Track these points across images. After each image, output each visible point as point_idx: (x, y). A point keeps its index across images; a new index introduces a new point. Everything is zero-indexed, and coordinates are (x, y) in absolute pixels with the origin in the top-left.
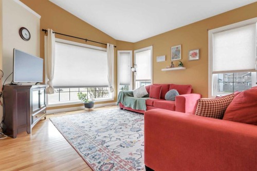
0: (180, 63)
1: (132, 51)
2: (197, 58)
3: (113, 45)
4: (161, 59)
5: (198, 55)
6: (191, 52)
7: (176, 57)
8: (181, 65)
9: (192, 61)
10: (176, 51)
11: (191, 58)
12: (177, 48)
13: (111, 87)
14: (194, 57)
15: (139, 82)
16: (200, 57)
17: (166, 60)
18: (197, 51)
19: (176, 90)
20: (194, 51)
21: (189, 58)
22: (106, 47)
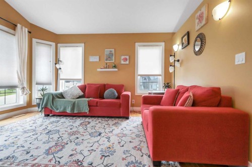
0: (114, 65)
1: (54, 43)
2: (127, 62)
3: (27, 30)
4: (94, 59)
5: (128, 60)
6: (123, 57)
7: (109, 59)
8: (115, 67)
9: (123, 64)
10: (110, 54)
11: (123, 62)
12: (111, 51)
13: (23, 88)
14: (125, 61)
15: (64, 81)
16: (129, 62)
17: (100, 60)
18: (128, 57)
19: (114, 89)
20: (125, 57)
21: (120, 61)
22: (14, 29)
